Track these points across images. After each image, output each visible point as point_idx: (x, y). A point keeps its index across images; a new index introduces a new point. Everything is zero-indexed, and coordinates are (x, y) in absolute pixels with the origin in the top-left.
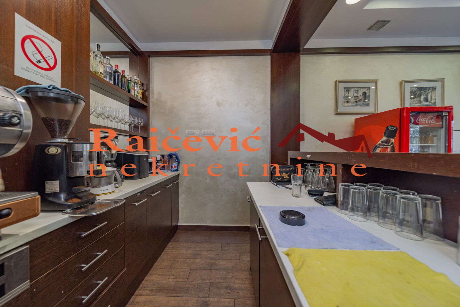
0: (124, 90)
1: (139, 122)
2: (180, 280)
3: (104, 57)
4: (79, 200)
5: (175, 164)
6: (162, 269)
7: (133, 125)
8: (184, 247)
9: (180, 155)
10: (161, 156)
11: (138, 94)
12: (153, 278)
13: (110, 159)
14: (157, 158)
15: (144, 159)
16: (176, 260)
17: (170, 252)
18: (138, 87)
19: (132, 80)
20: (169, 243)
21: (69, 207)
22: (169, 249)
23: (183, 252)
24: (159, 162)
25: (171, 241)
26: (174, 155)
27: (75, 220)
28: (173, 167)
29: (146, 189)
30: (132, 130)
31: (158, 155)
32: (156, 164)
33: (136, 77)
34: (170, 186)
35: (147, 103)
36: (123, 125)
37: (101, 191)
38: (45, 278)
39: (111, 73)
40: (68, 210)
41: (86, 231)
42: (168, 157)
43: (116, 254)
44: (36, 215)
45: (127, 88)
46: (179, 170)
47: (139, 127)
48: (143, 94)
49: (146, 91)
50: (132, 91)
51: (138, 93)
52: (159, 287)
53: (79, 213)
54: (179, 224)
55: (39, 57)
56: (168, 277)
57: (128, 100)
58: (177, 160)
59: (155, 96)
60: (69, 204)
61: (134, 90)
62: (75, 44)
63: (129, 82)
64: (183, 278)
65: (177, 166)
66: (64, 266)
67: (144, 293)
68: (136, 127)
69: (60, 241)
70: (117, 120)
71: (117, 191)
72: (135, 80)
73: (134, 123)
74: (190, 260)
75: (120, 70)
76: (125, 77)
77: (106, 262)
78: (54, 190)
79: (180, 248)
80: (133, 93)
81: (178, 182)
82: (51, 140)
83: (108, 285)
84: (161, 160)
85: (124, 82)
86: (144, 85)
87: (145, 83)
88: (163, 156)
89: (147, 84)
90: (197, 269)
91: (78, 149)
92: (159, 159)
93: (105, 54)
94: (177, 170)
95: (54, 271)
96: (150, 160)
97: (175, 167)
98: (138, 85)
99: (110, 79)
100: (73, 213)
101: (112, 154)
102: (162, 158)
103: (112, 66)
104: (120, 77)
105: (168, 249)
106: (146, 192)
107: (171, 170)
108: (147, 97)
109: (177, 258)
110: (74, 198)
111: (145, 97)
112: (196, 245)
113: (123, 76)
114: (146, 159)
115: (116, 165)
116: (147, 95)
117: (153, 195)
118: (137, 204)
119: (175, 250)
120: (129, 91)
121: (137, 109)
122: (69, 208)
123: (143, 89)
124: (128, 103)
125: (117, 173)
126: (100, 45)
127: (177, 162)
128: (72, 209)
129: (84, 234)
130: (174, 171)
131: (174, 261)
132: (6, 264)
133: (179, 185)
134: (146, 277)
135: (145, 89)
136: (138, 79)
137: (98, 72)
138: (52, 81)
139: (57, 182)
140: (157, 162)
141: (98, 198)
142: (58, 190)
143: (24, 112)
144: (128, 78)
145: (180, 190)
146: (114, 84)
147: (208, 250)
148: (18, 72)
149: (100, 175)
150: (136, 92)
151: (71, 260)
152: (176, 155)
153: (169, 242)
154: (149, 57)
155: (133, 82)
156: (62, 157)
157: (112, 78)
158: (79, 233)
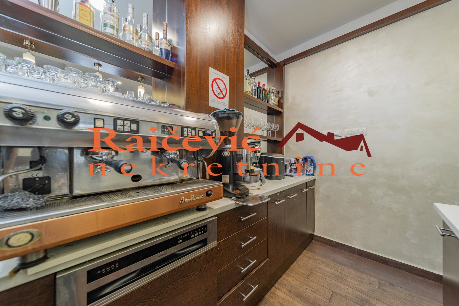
0: (264, 101)
1: (275, 128)
2: (320, 297)
3: (251, 78)
4: (240, 192)
5: (311, 168)
6: (299, 274)
7: (270, 131)
8: (322, 262)
9: (316, 158)
10: (295, 159)
11: (274, 103)
12: (290, 279)
13: (255, 161)
14: (291, 161)
15: (281, 162)
16: (314, 272)
17: (306, 260)
18: (275, 96)
19: (270, 91)
20: (305, 251)
21: (235, 195)
22: (305, 257)
23: (322, 266)
24: (293, 165)
25: (306, 249)
26: (309, 158)
27: (238, 206)
28: (308, 171)
29: (284, 190)
30: (269, 136)
31: (292, 158)
32: (291, 167)
33: (273, 87)
34: (306, 190)
35: (282, 109)
36: (263, 131)
37: (251, 186)
38: (223, 242)
39: (255, 90)
40: (234, 198)
41: (244, 217)
42: (302, 160)
43: (262, 243)
44: (221, 198)
45: (266, 99)
46: (314, 175)
47: (276, 132)
48: (279, 101)
49: (281, 98)
50: (270, 100)
51: (274, 101)
52: (297, 293)
53: (240, 202)
54: (315, 234)
55: (219, 91)
56: (306, 287)
57: (266, 109)
58: (313, 164)
59: (290, 101)
60: (234, 193)
61: (272, 99)
62: (236, 75)
63: (267, 93)
64: (323, 297)
65: (313, 170)
66: (232, 238)
67: (282, 290)
68: (273, 132)
69: (230, 220)
70: (263, 129)
71: (261, 189)
72: (273, 90)
73: (271, 129)
74: (331, 280)
75: (261, 86)
76: (265, 90)
77: (255, 246)
78: (226, 182)
79: (317, 261)
80: (271, 103)
81: (314, 188)
82: (224, 146)
83: (256, 267)
84: (295, 163)
85: (264, 94)
86: (279, 93)
87: (280, 91)
88: (297, 160)
89: (282, 92)
90: (341, 295)
91: (239, 153)
92: (293, 162)
93: (251, 75)
94: (313, 175)
95: (227, 240)
96: (286, 163)
97: (310, 171)
98: (275, 94)
99: (255, 95)
100: (236, 201)
101: (257, 157)
102: (296, 162)
103: (256, 84)
104: (262, 90)
105: (303, 257)
106: (285, 193)
107: (306, 174)
108: (282, 104)
109: (315, 271)
110: (237, 190)
111: (280, 104)
112: (339, 267)
113: (264, 89)
114: (282, 162)
115: (259, 166)
116: (282, 101)
117: (290, 197)
118: (277, 203)
119: (312, 261)
120: (268, 101)
121: (273, 116)
122: (234, 197)
123: (279, 97)
124: (266, 112)
125: (261, 172)
126: (248, 70)
127: (313, 166)
128: (236, 198)
129: (243, 219)
130: (309, 175)
131: (311, 272)
132: (208, 225)
133: (315, 191)
134: (284, 275)
135: (280, 96)
136: (275, 89)
137: (248, 92)
138: (224, 105)
139: (228, 176)
140: (292, 165)
141: (250, 192)
142: (228, 182)
143: (217, 129)
144: (267, 90)
145: (316, 196)
146: (258, 98)
147: (357, 279)
148: (211, 104)
149: (253, 174)
150: (273, 100)
151: (235, 235)
152: (312, 158)
153: (305, 249)
154: (284, 65)
155: (271, 93)
156: (231, 158)
157: (256, 94)
158: (239, 217)
